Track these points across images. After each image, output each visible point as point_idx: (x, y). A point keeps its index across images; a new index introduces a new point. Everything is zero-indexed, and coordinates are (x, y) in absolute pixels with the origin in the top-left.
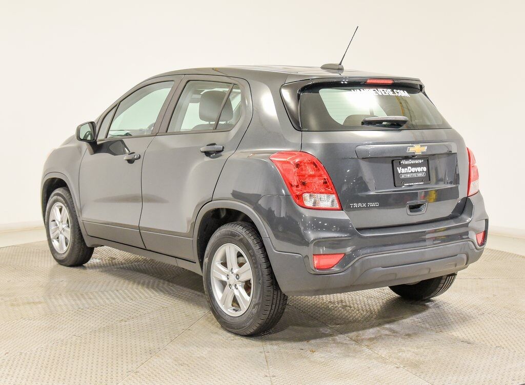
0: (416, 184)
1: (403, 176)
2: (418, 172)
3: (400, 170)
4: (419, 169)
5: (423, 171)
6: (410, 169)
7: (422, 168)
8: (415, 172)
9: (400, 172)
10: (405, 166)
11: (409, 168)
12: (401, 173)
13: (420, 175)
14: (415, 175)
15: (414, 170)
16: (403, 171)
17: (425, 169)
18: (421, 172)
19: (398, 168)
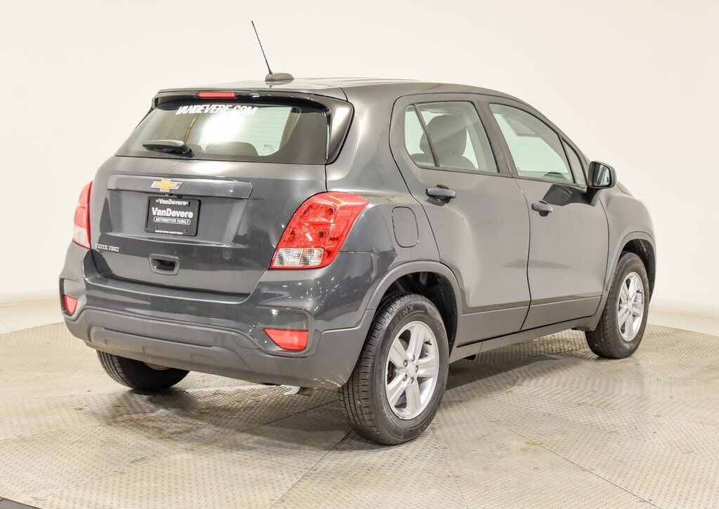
0: (172, 233)
1: (158, 220)
2: (180, 217)
3: (155, 211)
4: (183, 214)
5: (188, 218)
6: (169, 212)
7: (187, 213)
8: (176, 217)
9: (154, 214)
10: (164, 207)
11: (168, 210)
12: (156, 215)
13: (182, 222)
14: (174, 221)
15: (174, 213)
16: (160, 212)
17: (191, 215)
18: (184, 218)
19: (153, 208)
